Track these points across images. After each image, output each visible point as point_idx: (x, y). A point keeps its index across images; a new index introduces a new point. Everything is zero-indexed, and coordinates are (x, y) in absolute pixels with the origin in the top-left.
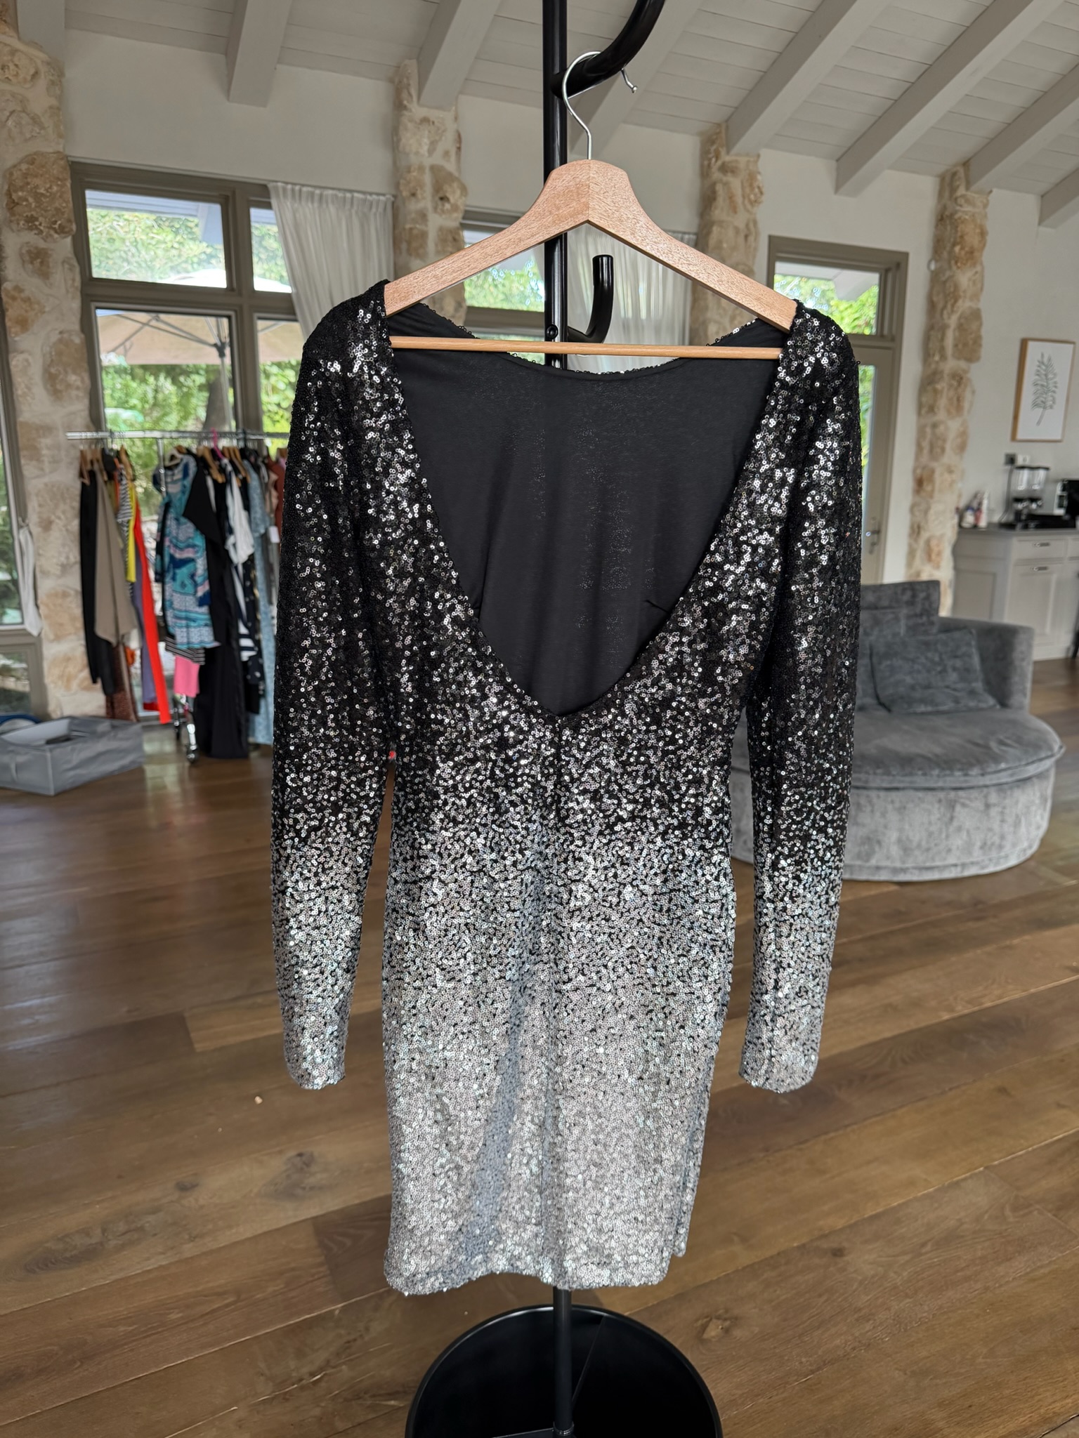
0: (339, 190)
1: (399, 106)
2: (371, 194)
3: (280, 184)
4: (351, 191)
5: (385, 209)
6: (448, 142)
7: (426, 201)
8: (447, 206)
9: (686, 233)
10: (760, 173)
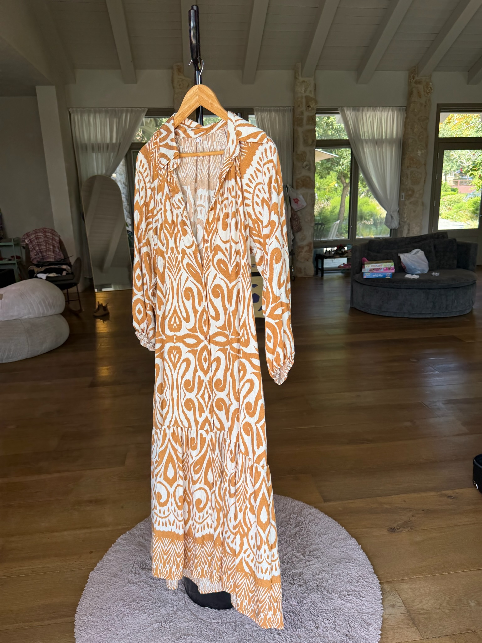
1: (296, 78)
2: (286, 107)
3: (257, 108)
5: (290, 111)
6: (311, 88)
7: (303, 108)
8: (310, 109)
9: (401, 107)
10: (431, 82)
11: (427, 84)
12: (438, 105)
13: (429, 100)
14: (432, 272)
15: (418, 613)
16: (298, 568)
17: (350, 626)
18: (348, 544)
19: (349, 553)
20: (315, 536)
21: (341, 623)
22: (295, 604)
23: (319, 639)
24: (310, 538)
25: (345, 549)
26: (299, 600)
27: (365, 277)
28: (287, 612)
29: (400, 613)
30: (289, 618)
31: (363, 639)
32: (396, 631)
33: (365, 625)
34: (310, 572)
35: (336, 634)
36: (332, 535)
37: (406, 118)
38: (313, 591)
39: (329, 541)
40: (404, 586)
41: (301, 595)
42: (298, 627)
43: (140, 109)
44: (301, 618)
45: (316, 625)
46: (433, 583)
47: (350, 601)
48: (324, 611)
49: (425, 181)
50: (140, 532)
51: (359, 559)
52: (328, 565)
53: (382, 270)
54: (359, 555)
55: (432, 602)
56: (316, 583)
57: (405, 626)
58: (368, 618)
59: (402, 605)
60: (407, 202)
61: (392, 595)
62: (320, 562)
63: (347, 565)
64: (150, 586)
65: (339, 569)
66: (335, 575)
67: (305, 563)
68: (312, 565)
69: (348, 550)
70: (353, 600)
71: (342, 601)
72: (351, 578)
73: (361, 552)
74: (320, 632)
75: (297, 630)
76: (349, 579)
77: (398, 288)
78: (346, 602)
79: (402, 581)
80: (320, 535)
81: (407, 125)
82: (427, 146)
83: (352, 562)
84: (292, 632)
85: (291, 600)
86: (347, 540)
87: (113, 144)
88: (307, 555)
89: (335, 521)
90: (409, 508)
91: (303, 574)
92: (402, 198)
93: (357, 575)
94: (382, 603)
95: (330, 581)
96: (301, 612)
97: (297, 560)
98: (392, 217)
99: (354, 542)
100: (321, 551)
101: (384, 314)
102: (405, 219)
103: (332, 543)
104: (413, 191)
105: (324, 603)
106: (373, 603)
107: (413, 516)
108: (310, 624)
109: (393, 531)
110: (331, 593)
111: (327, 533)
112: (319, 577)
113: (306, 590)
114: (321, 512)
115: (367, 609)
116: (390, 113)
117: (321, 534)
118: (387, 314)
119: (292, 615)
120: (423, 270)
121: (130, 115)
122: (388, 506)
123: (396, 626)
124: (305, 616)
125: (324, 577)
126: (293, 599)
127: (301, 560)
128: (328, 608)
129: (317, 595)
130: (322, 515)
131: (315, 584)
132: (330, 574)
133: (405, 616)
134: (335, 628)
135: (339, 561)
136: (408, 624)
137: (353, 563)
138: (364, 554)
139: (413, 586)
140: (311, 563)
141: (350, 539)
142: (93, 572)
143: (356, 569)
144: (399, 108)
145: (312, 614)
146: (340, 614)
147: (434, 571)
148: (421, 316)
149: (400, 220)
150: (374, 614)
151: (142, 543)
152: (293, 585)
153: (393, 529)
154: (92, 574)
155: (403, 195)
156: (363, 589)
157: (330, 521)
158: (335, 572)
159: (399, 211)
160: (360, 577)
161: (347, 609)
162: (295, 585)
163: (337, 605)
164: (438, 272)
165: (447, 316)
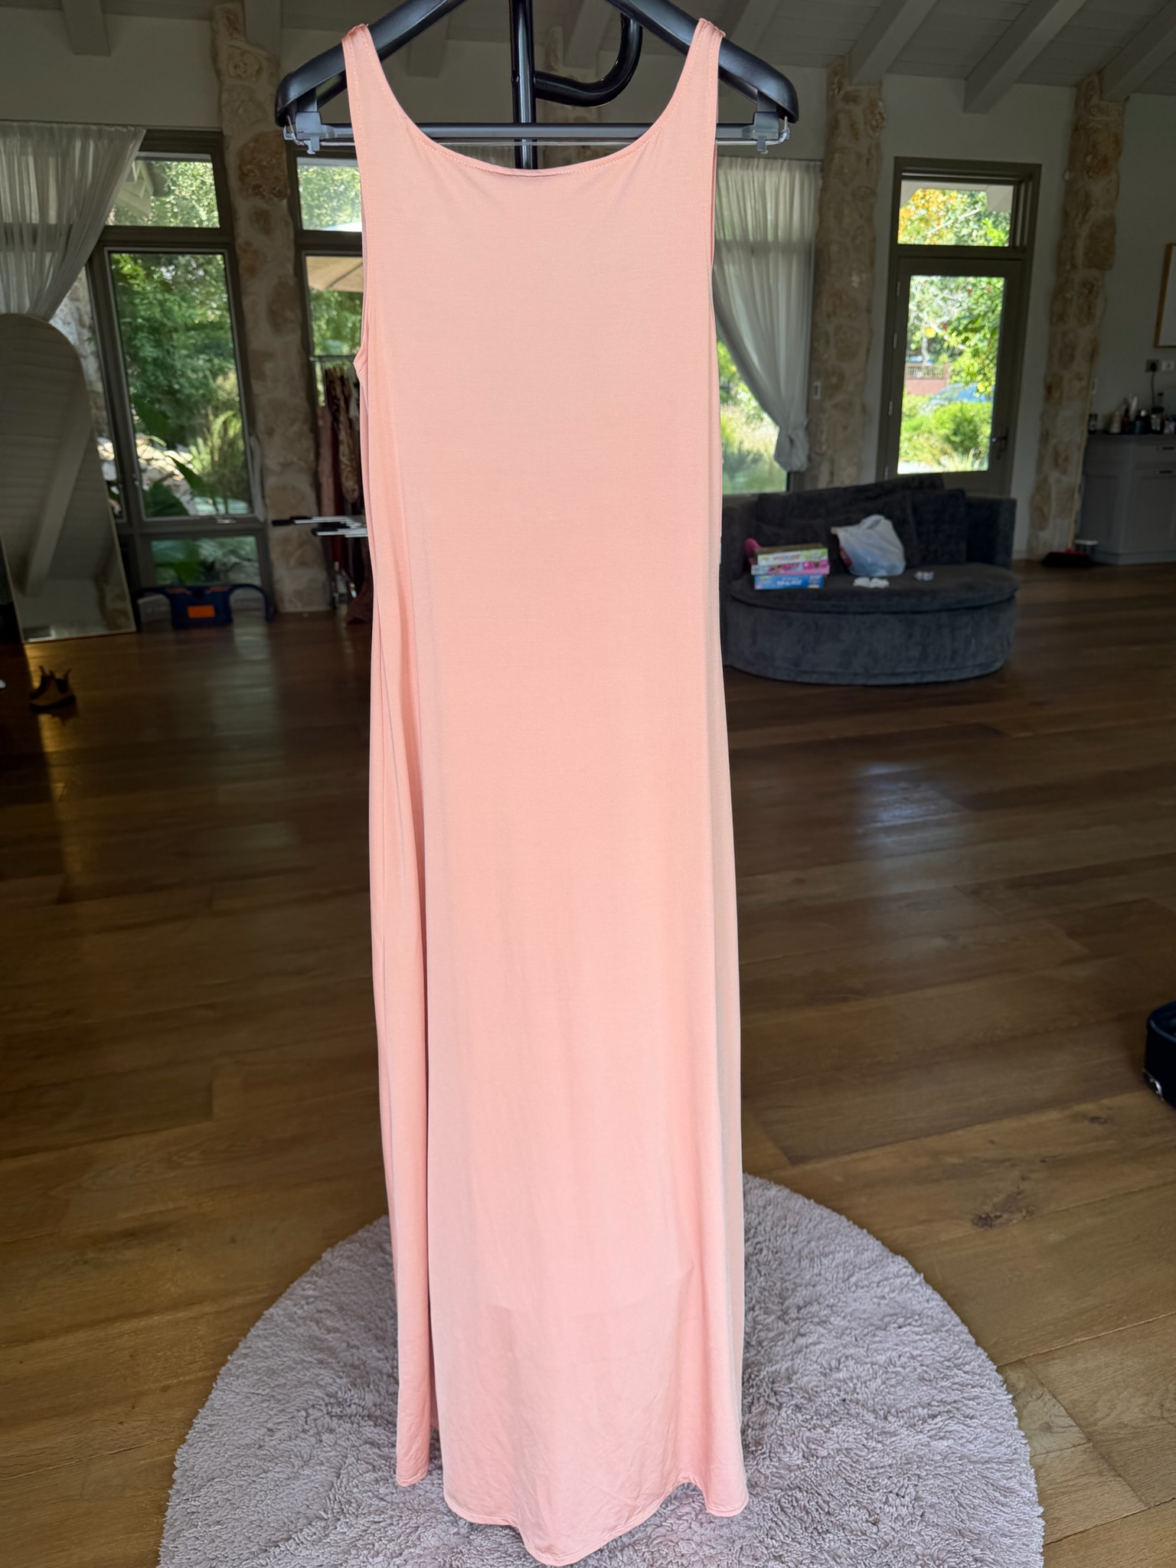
9: (811, 160)
10: (881, 100)
11: (873, 104)
12: (897, 160)
13: (878, 146)
14: (916, 572)
15: (1113, 1437)
16: (779, 1358)
17: (960, 1505)
18: (891, 1275)
19: (899, 1299)
20: (800, 1261)
21: (935, 1500)
22: (799, 1462)
23: (892, 1556)
24: (788, 1270)
25: (887, 1289)
26: (805, 1450)
27: (758, 587)
28: (782, 1490)
29: (1070, 1446)
30: (794, 1507)
31: (1006, 1536)
32: (1074, 1496)
33: (997, 1494)
34: (815, 1366)
35: (930, 1533)
36: (841, 1254)
37: (824, 190)
38: (836, 1419)
39: (838, 1273)
40: (1057, 1369)
41: (808, 1434)
42: (825, 1528)
43: (125, 130)
44: (828, 1503)
45: (870, 1516)
46: (1126, 1352)
47: (942, 1434)
48: (881, 1471)
49: (868, 350)
50: (306, 1307)
51: (930, 1314)
52: (856, 1340)
53: (800, 569)
54: (928, 1301)
55: (1140, 1401)
56: (839, 1396)
57: (1096, 1480)
58: (998, 1474)
59: (1069, 1421)
60: (828, 405)
61: (1034, 1397)
62: (834, 1334)
63: (905, 1333)
64: (374, 1467)
65: (888, 1345)
66: (880, 1366)
67: (794, 1341)
68: (815, 1344)
69: (893, 1291)
70: (947, 1428)
71: (921, 1436)
72: (925, 1368)
73: (929, 1291)
74: (886, 1534)
75: (823, 1539)
76: (919, 1370)
77: (840, 613)
78: (930, 1437)
79: (1049, 1356)
80: (812, 1260)
81: (825, 206)
82: (872, 262)
83: (914, 1323)
84: (813, 1548)
85: (785, 1453)
86: (884, 1263)
87: (49, 226)
88: (794, 1320)
89: (838, 1216)
90: (1009, 1160)
91: (795, 1373)
92: (816, 393)
93: (938, 1359)
94: (1020, 1428)
95: (873, 1385)
96: (820, 1485)
97: (771, 1335)
98: (792, 441)
99: (905, 1267)
100: (827, 1302)
101: (806, 679)
102: (824, 448)
103: (850, 1276)
104: (841, 377)
105: (874, 1450)
106: (999, 1428)
107: (1024, 1179)
108: (855, 1516)
109: (986, 1225)
110: (886, 1418)
111: (827, 1250)
112: (841, 1375)
113: (817, 1419)
114: (796, 1196)
115: (989, 1450)
116: (785, 175)
117: (812, 1255)
118: (813, 679)
119: (799, 1495)
120: (893, 567)
121: (96, 147)
122: (953, 1160)
123: (1070, 1483)
124: (836, 1494)
125: (854, 1375)
126: (790, 1449)
127: (780, 1334)
128: (887, 1461)
129: (851, 1430)
130: (799, 1202)
131: (837, 1398)
132: (867, 1363)
133: (1085, 1451)
134: (922, 1516)
135: (880, 1323)
136: (1100, 1474)
137: (920, 1326)
138: (937, 1296)
139: (1080, 1365)
140: (811, 1341)
141: (890, 1260)
142: (185, 1447)
143: (931, 1341)
144: (806, 162)
145: (850, 1484)
146: (925, 1473)
147: (1118, 1319)
148: (894, 681)
149: (810, 449)
150: (1011, 1461)
151: (318, 1338)
152: (780, 1408)
153: (986, 1219)
154: (182, 1454)
155: (817, 387)
156: (966, 1395)
157: (825, 1215)
158: (879, 1358)
159: (807, 428)
160: (947, 1363)
161: (939, 1457)
162: (784, 1409)
163: (910, 1450)
164: (929, 571)
165: (955, 678)
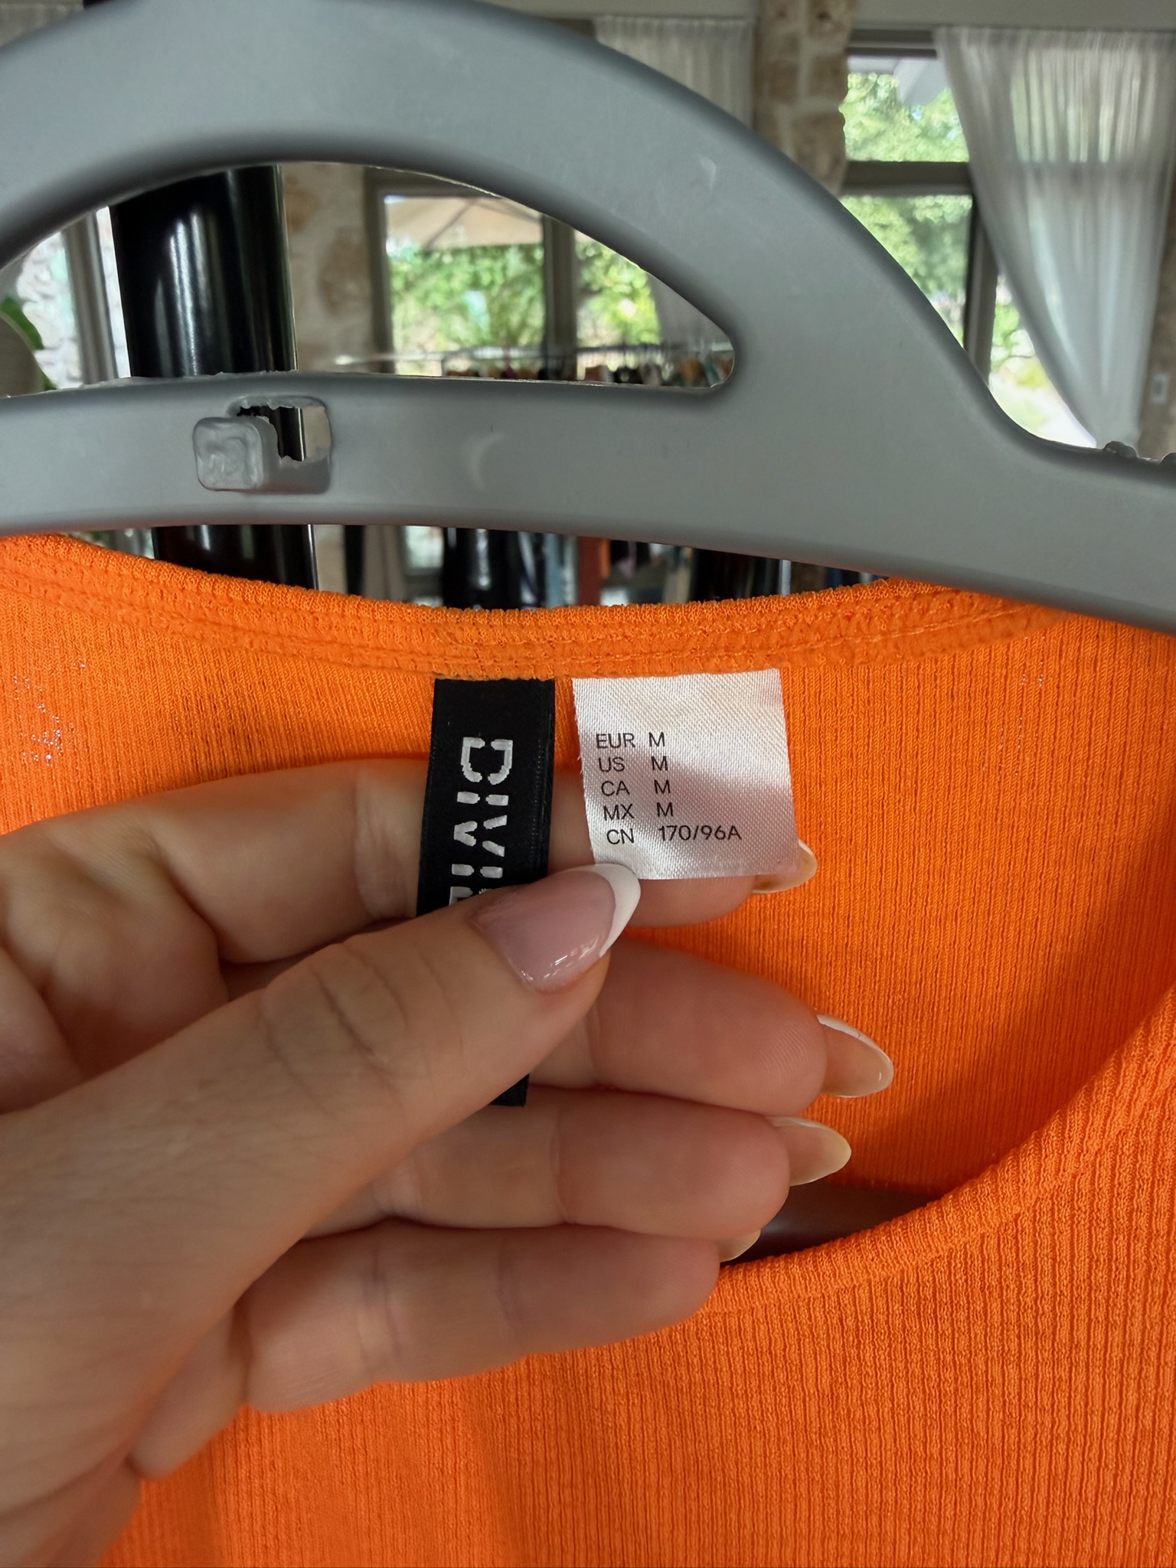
0: (685, 17)
2: (726, 18)
3: (609, 18)
4: (701, 17)
5: (744, 37)
7: (799, 21)
8: (828, 26)
116: (1133, 57)
